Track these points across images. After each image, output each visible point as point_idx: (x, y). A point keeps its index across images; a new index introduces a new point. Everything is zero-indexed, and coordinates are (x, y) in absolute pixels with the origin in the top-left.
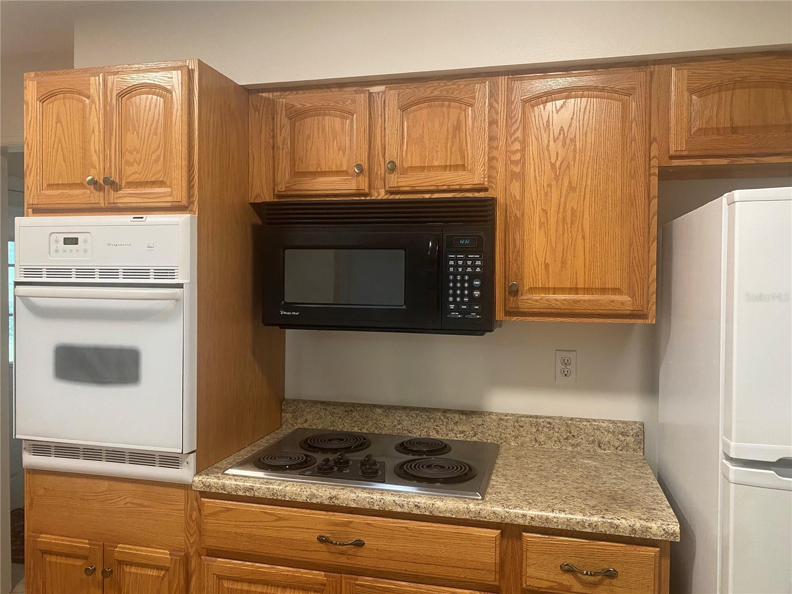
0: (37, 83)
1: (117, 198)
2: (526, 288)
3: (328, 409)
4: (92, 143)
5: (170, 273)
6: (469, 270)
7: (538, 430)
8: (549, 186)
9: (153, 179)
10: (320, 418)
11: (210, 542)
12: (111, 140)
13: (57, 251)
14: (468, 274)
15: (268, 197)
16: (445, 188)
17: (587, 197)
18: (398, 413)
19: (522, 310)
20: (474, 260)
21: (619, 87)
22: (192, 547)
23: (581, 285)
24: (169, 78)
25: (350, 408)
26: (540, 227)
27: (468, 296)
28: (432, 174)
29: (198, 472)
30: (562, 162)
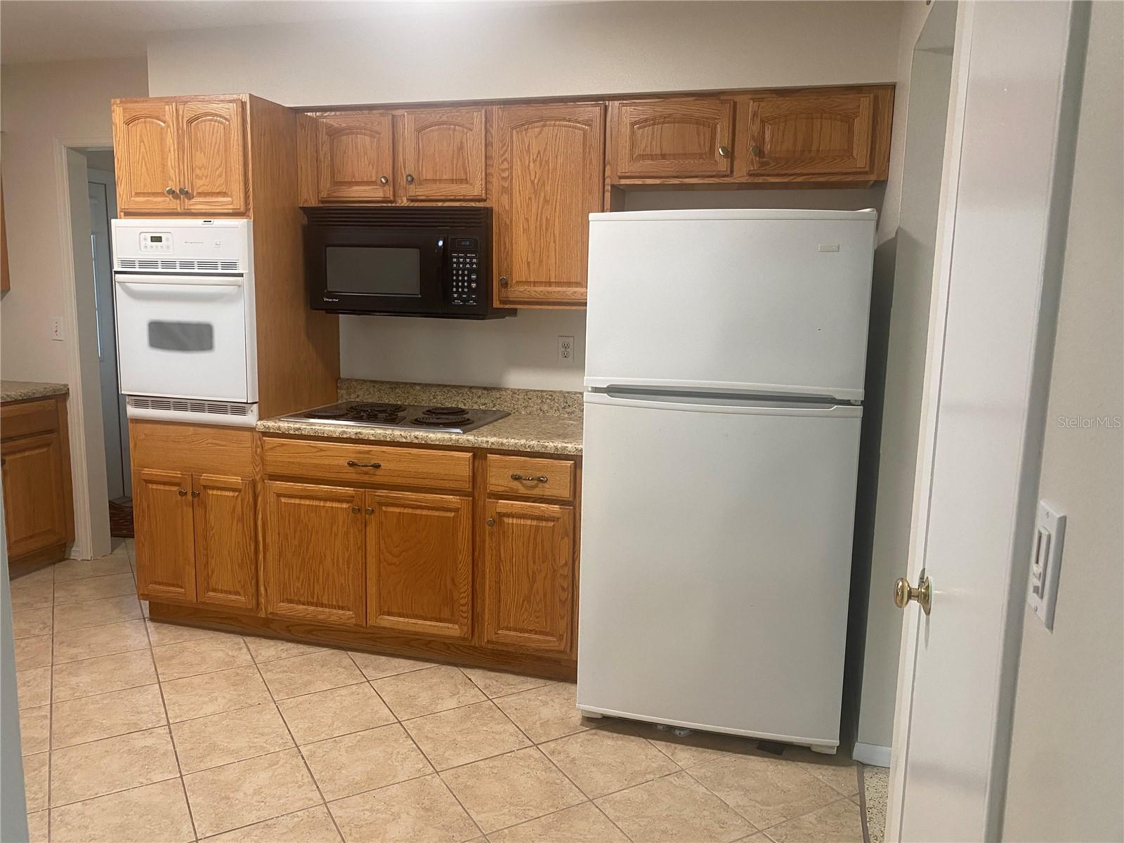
0: (123, 109)
1: (191, 205)
2: (514, 282)
3: (377, 386)
4: (169, 160)
5: (233, 265)
6: (468, 266)
7: (542, 401)
8: (530, 199)
9: (217, 191)
10: (370, 393)
11: (270, 470)
12: (183, 158)
13: (146, 247)
14: (468, 269)
15: (313, 203)
16: (452, 197)
17: (558, 208)
18: (433, 390)
19: (511, 299)
20: (471, 258)
21: (581, 119)
22: (257, 475)
23: (553, 280)
24: (226, 108)
25: (394, 385)
26: (523, 233)
27: (467, 287)
28: (442, 185)
29: (260, 419)
30: (539, 180)
